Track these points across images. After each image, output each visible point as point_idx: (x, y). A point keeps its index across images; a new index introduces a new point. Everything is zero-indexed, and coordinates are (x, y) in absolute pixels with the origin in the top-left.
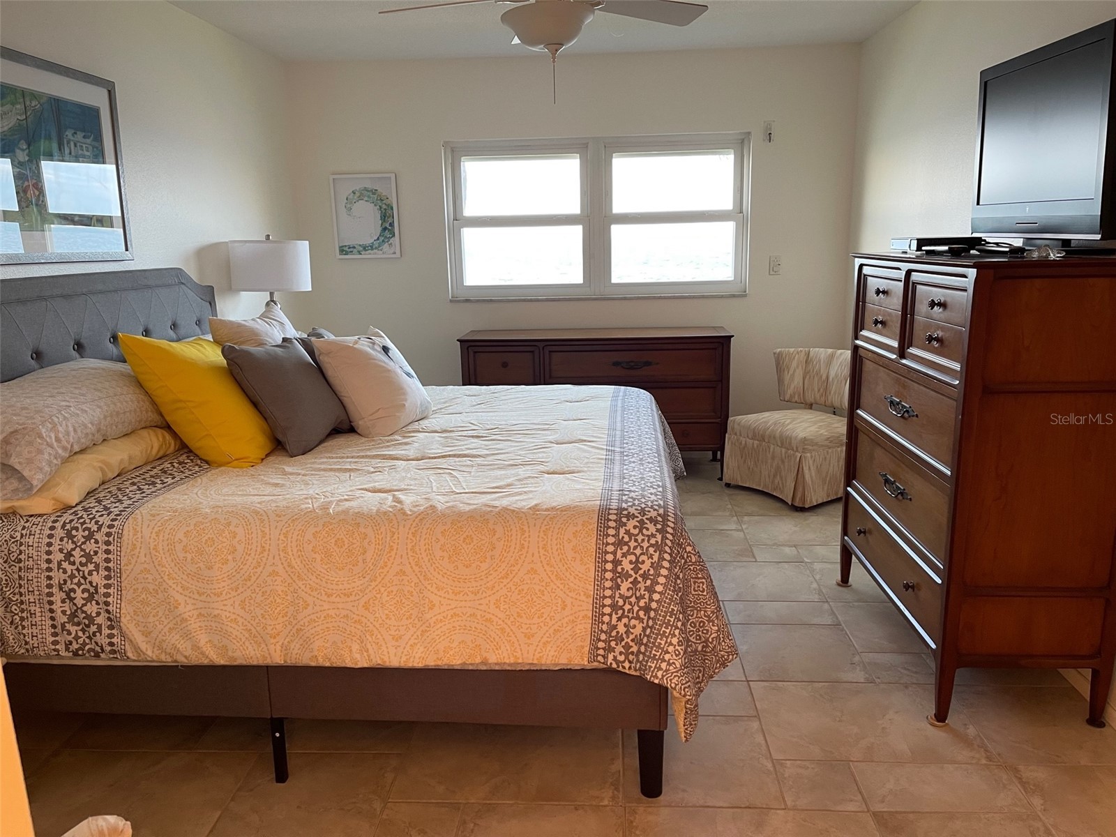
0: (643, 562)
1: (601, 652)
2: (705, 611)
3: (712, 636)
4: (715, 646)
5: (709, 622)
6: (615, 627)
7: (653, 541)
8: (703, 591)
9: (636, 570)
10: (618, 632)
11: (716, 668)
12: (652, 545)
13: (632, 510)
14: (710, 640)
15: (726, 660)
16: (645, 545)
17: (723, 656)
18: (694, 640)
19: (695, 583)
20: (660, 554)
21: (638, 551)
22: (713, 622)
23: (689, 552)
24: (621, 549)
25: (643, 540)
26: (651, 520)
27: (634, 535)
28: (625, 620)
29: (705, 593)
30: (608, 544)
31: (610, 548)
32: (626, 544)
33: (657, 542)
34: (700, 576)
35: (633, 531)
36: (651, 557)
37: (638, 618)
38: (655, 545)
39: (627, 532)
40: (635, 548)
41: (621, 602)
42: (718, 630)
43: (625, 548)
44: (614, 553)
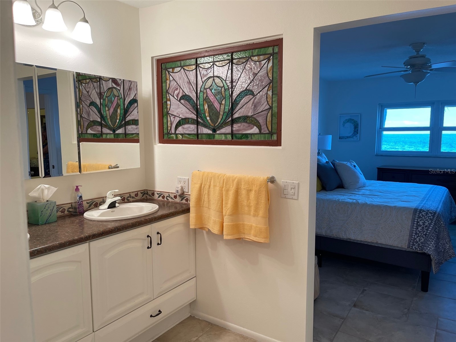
0: (426, 223)
1: (411, 245)
2: (445, 240)
3: (447, 248)
4: (448, 251)
5: (446, 243)
6: (416, 239)
7: (430, 218)
8: (445, 235)
9: (424, 224)
10: (417, 241)
11: (448, 258)
12: (429, 219)
13: (425, 210)
14: (446, 249)
15: (451, 256)
16: (427, 218)
17: (450, 254)
18: (441, 248)
19: (443, 232)
20: (431, 221)
21: (425, 220)
22: (448, 244)
23: (442, 223)
24: (420, 219)
25: (427, 217)
26: (430, 213)
27: (424, 216)
28: (419, 238)
29: (446, 235)
30: (416, 217)
31: (416, 218)
32: (421, 218)
33: (431, 218)
34: (444, 230)
35: (424, 215)
36: (428, 221)
37: (423, 237)
38: (431, 219)
39: (422, 215)
40: (424, 219)
41: (418, 232)
42: (449, 246)
43: (421, 219)
44: (418, 220)
